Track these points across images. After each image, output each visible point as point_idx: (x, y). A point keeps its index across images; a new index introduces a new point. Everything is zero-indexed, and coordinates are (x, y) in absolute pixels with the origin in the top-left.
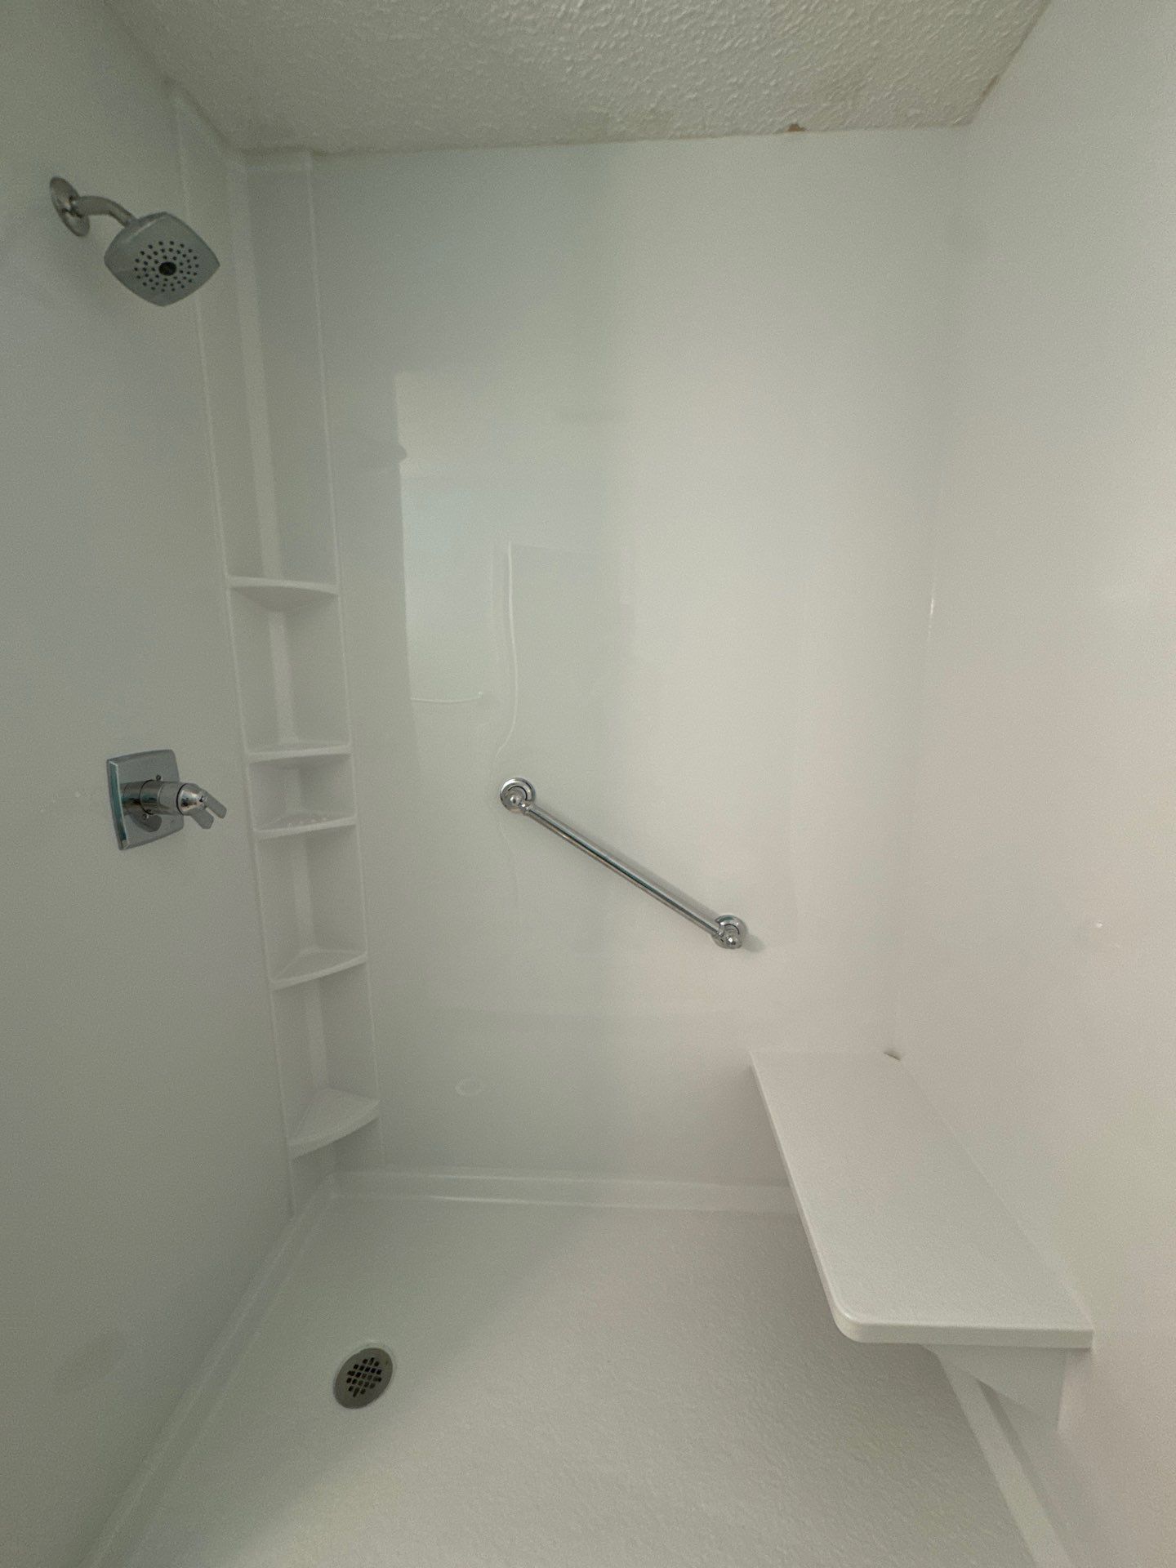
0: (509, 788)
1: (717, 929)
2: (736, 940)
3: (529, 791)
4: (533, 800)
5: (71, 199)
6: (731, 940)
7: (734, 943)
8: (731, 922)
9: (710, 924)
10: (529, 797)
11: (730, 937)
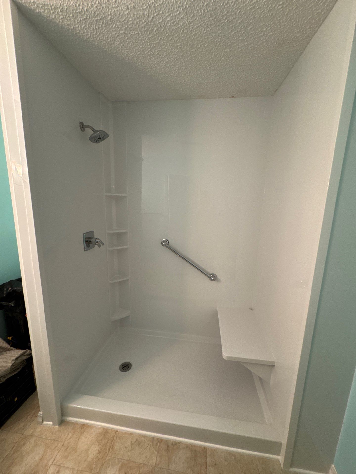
0: (163, 241)
1: (209, 276)
3: (168, 242)
4: (168, 244)
5: (83, 125)
10: (168, 243)
11: (212, 278)
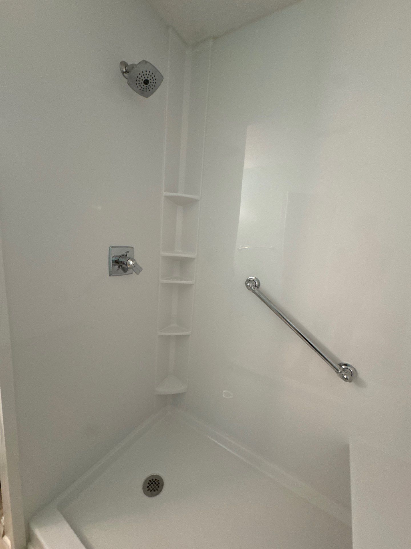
0: (249, 280)
1: (338, 368)
2: (348, 378)
3: (257, 283)
4: (258, 287)
5: (126, 67)
6: (345, 377)
7: (346, 379)
8: (349, 368)
9: (334, 365)
11: (345, 375)
